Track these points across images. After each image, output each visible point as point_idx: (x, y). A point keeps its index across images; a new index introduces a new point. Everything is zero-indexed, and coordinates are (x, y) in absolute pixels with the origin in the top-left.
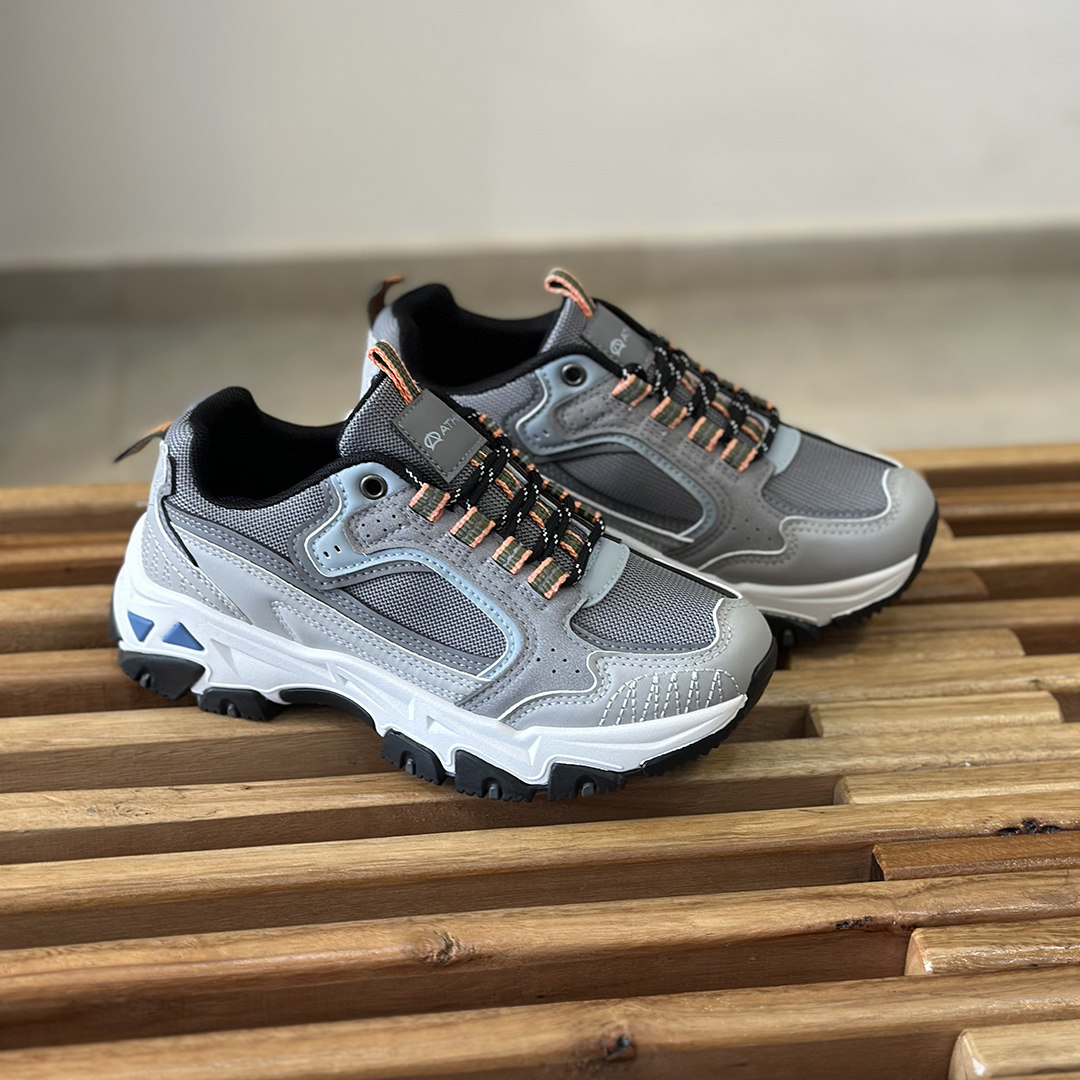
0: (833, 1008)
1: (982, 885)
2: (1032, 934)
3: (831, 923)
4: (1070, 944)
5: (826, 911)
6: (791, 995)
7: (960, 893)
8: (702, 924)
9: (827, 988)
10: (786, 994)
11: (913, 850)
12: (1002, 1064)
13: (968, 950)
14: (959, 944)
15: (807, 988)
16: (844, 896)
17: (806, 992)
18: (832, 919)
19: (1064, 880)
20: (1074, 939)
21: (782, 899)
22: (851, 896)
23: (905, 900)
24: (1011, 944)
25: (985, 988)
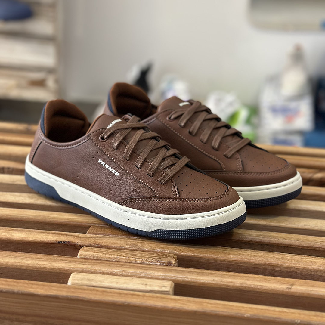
0: (35, 260)
1: (114, 239)
2: (119, 253)
3: (56, 241)
4: (128, 257)
5: (57, 238)
6: (25, 255)
7: (104, 240)
8: (15, 235)
9: (38, 255)
10: (24, 255)
11: (101, 228)
12: (77, 282)
13: (94, 253)
14: (92, 252)
15: (32, 254)
16: (66, 235)
17: (30, 255)
18: (58, 240)
19: (141, 242)
20: (131, 256)
21: (46, 233)
22: (68, 235)
23: (85, 239)
24: (109, 254)
25: (89, 263)
